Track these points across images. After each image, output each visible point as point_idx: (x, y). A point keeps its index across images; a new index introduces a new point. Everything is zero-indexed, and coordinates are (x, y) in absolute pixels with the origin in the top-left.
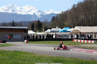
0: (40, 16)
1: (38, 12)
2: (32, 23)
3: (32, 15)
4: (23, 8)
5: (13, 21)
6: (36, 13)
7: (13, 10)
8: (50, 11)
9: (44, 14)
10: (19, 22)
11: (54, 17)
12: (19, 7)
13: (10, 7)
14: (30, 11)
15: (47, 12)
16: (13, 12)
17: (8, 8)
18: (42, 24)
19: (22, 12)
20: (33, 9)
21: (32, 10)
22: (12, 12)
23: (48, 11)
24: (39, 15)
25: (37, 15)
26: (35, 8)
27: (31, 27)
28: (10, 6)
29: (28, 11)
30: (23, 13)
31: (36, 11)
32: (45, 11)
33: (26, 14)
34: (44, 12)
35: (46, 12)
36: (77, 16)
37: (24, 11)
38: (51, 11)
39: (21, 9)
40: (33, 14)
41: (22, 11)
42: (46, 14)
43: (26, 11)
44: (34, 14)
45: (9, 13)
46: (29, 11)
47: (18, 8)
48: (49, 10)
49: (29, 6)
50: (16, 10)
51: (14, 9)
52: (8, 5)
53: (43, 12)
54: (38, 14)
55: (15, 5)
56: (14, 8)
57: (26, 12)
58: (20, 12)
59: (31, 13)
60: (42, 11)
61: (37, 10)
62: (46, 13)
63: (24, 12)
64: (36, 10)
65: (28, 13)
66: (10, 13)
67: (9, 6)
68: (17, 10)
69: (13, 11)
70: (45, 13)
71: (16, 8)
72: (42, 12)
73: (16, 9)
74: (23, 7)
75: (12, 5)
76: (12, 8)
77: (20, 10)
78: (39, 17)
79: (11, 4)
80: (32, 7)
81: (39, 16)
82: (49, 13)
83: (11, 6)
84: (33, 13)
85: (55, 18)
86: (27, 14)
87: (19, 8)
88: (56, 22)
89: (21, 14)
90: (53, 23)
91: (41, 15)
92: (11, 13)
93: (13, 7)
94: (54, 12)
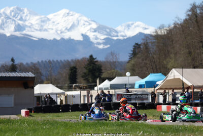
0: (105, 44)
1: (95, 31)
2: (73, 65)
3: (77, 41)
4: (49, 20)
5: (13, 60)
6: (91, 35)
7: (19, 25)
8: (133, 26)
9: (117, 36)
10: (38, 62)
11: (137, 46)
12: (36, 14)
13: (8, 18)
14: (73, 27)
15: (125, 29)
16: (18, 34)
17: (3, 21)
18: (101, 67)
19: (46, 33)
20: (82, 22)
21: (78, 24)
22: (16, 31)
23: (129, 26)
24: (101, 41)
25: (95, 41)
26: (85, 19)
27: (68, 77)
28: (8, 12)
29: (66, 29)
30: (49, 35)
31: (89, 27)
32: (119, 28)
33: (58, 38)
34: (116, 32)
35: (120, 32)
36: (201, 42)
37: (52, 29)
38: (138, 26)
39: (43, 21)
40: (81, 38)
41: (46, 30)
42: (121, 38)
43: (60, 29)
44: (85, 37)
45: (5, 35)
46: (69, 30)
47: (34, 20)
48: (132, 24)
49: (67, 11)
50: (26, 26)
51: (20, 22)
52: (2, 10)
53: (111, 30)
54: (97, 38)
55: (26, 10)
56: (21, 19)
57: (59, 32)
58: (40, 30)
59: (76, 36)
60: (110, 27)
61: (94, 26)
62: (122, 34)
63: (54, 31)
64: (90, 24)
65: (67, 35)
66: (8, 35)
67: (6, 15)
68: (30, 27)
69: (19, 28)
70: (119, 34)
71: (28, 18)
72: (108, 30)
73: (27, 23)
74: (50, 16)
75: (13, 11)
76: (16, 20)
77: (42, 26)
78: (101, 47)
79: (12, 8)
80: (77, 15)
81: (99, 44)
82: (131, 33)
83: (11, 13)
84: (82, 35)
85: (141, 47)
86: (63, 39)
87: (37, 20)
88: (143, 60)
89: (45, 37)
90: (134, 65)
91: (107, 41)
92: (12, 35)
93: (19, 17)
94: (146, 29)
